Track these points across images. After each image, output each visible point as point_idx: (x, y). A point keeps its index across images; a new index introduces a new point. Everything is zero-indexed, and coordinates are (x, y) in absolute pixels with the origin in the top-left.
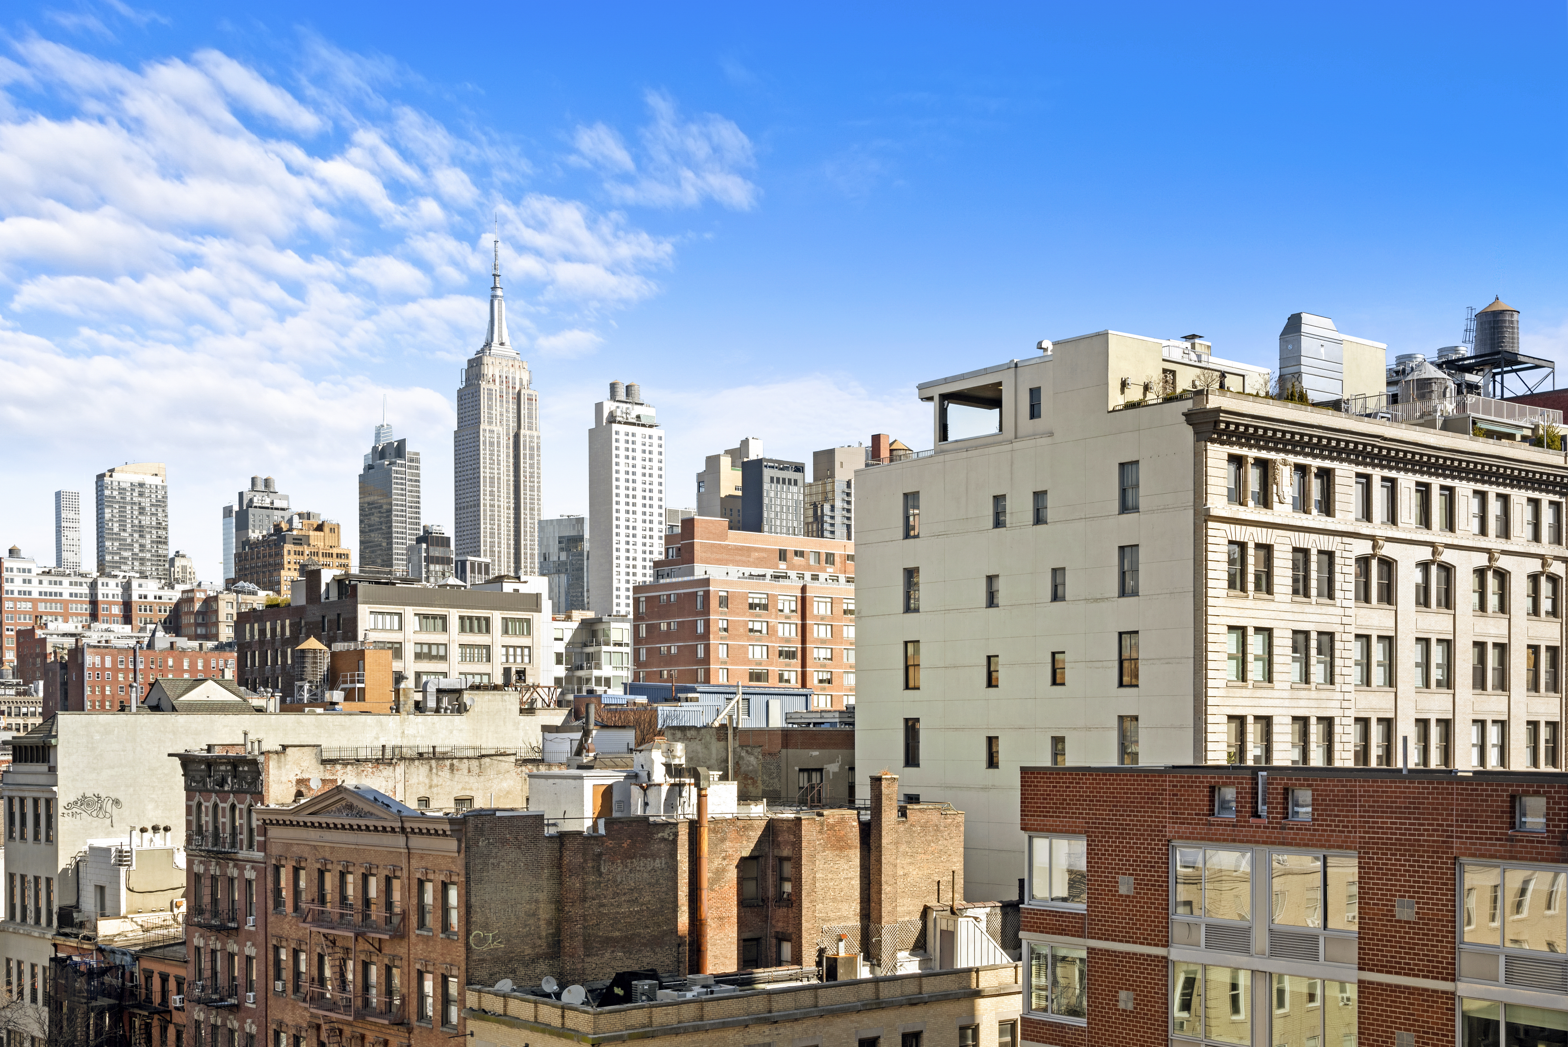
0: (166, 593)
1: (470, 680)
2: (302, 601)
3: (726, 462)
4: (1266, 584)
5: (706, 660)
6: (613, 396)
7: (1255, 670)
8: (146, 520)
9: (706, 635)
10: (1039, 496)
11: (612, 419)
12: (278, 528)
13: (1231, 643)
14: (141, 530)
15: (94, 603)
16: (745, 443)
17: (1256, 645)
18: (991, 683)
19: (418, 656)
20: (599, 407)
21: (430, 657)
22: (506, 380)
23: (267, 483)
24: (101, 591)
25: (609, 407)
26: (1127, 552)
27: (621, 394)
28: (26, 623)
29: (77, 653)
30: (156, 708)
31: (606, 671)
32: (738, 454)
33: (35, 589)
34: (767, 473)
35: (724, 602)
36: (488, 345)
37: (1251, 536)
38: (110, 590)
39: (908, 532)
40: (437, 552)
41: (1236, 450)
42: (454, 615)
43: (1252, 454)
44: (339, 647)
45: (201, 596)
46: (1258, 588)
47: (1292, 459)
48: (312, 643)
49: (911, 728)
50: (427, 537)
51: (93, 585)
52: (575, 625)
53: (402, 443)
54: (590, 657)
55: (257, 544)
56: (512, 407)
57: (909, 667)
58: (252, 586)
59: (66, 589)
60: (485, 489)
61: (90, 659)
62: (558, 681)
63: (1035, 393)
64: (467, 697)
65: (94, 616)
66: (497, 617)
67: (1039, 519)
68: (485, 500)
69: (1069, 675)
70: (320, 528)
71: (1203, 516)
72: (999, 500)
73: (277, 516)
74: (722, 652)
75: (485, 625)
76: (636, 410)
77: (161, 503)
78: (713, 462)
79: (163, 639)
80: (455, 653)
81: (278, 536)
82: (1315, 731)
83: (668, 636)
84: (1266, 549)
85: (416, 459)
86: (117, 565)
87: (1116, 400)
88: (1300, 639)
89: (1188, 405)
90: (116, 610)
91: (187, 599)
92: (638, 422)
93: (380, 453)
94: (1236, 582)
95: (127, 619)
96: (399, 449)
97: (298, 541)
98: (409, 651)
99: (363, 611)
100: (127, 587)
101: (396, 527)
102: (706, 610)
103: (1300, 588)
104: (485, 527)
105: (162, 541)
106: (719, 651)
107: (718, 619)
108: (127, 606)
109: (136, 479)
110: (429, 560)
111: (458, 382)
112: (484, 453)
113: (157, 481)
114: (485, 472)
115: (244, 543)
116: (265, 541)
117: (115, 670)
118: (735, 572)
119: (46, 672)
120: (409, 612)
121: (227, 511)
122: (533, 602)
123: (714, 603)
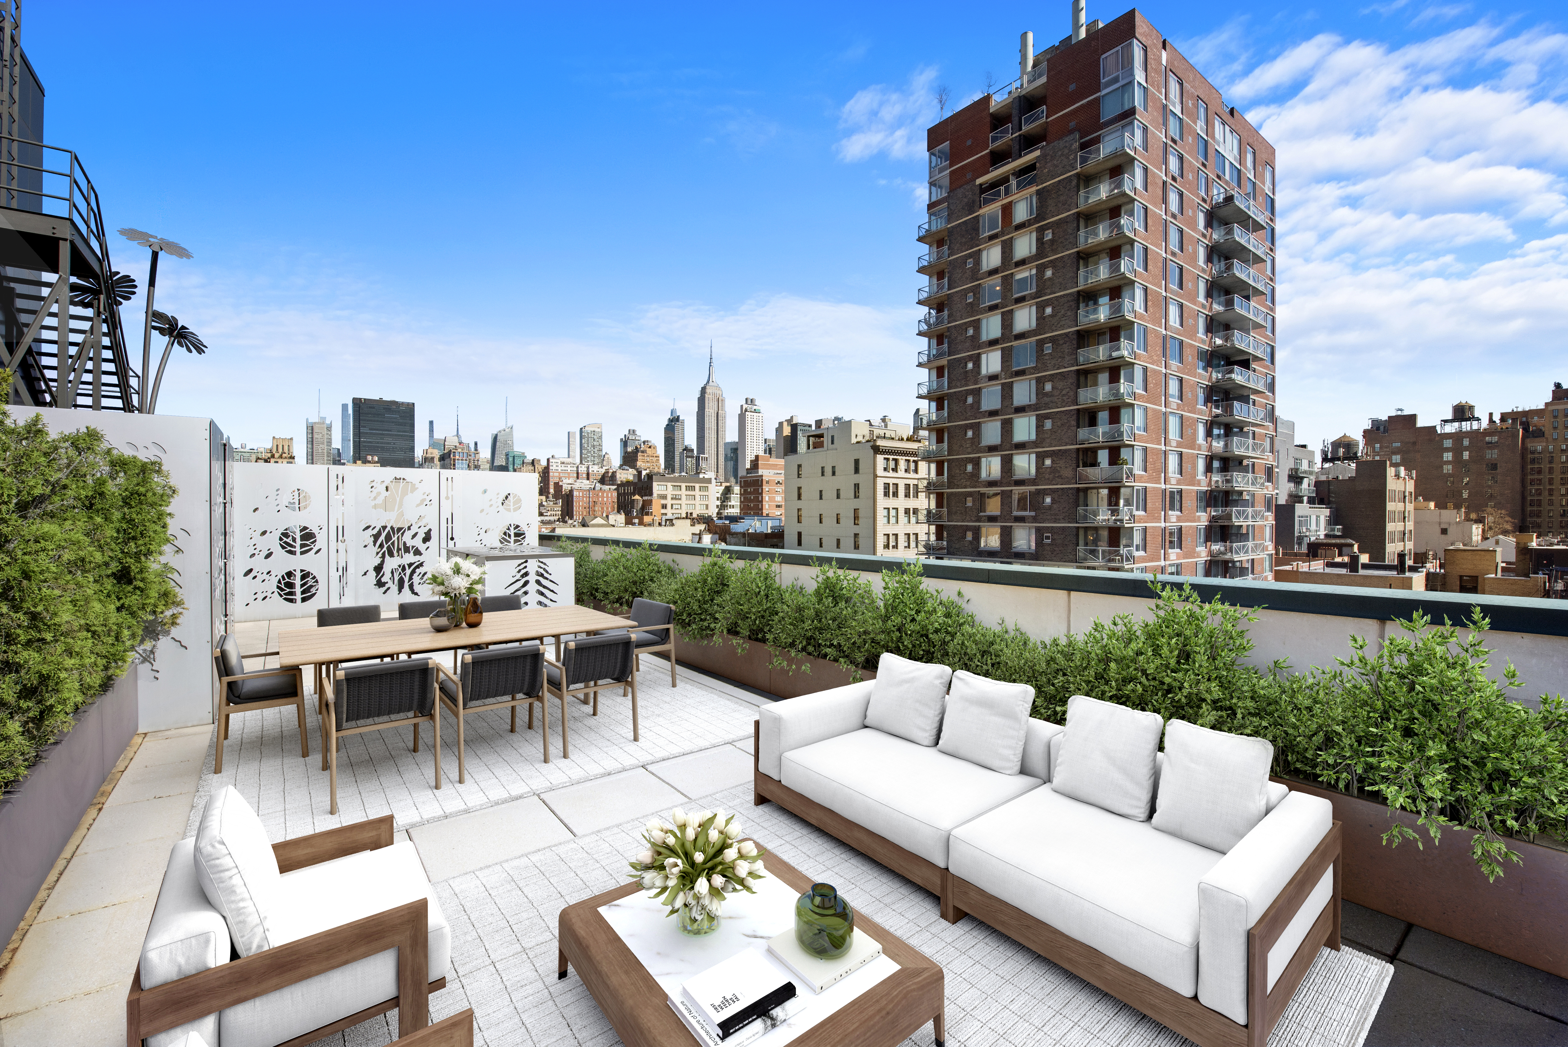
0: (600, 470)
1: (677, 516)
2: (636, 481)
3: (785, 424)
4: (896, 494)
5: (762, 501)
6: (746, 403)
7: (893, 520)
8: (595, 443)
9: (762, 493)
10: (833, 467)
11: (746, 410)
12: (636, 448)
13: (885, 512)
14: (594, 446)
15: (578, 473)
16: (792, 417)
17: (893, 513)
18: (821, 522)
19: (672, 499)
20: (742, 406)
21: (676, 499)
22: (714, 394)
23: (634, 431)
24: (580, 469)
25: (745, 406)
26: (857, 486)
27: (749, 402)
28: (557, 480)
29: (571, 491)
30: (584, 526)
31: (733, 503)
32: (789, 421)
33: (560, 469)
34: (799, 428)
35: (768, 482)
36: (708, 382)
37: (891, 481)
38: (583, 469)
39: (799, 476)
40: (690, 454)
41: (886, 456)
42: (683, 485)
43: (891, 457)
44: (645, 498)
45: (611, 471)
46: (894, 496)
47: (904, 458)
48: (637, 497)
49: (800, 534)
50: (686, 449)
51: (577, 467)
52: (723, 488)
53: (678, 417)
54: (727, 498)
55: (630, 453)
56: (716, 403)
57: (799, 517)
58: (627, 468)
59: (569, 469)
60: (707, 431)
61: (575, 493)
62: (717, 506)
63: (833, 437)
64: (674, 521)
65: (578, 478)
66: (697, 486)
67: (834, 474)
68: (707, 435)
69: (841, 521)
70: (650, 447)
71: (876, 476)
72: (823, 468)
73: (637, 442)
74: (767, 498)
75: (693, 488)
76: (755, 407)
77: (600, 437)
78: (781, 424)
79: (598, 486)
80: (684, 497)
81: (637, 450)
82: (912, 538)
83: (750, 493)
84: (896, 485)
85: (683, 421)
86: (586, 458)
87: (854, 440)
88: (907, 511)
89: (872, 443)
90: (585, 476)
91: (607, 472)
92: (755, 411)
93: (670, 421)
94: (886, 494)
95: (588, 479)
96: (677, 419)
97: (643, 452)
98: (669, 497)
99: (655, 484)
100: (588, 468)
101: (676, 445)
102: (762, 485)
103: (907, 495)
104: (706, 444)
105: (601, 450)
106: (766, 498)
107: (766, 488)
108: (588, 474)
109: (593, 429)
110: (687, 457)
111: (698, 395)
112: (706, 419)
113: (599, 430)
114: (707, 426)
115: (626, 452)
116: (632, 452)
117: (583, 497)
118: (772, 472)
119: (562, 497)
120: (669, 484)
121: (621, 440)
122: (709, 481)
123: (764, 483)
